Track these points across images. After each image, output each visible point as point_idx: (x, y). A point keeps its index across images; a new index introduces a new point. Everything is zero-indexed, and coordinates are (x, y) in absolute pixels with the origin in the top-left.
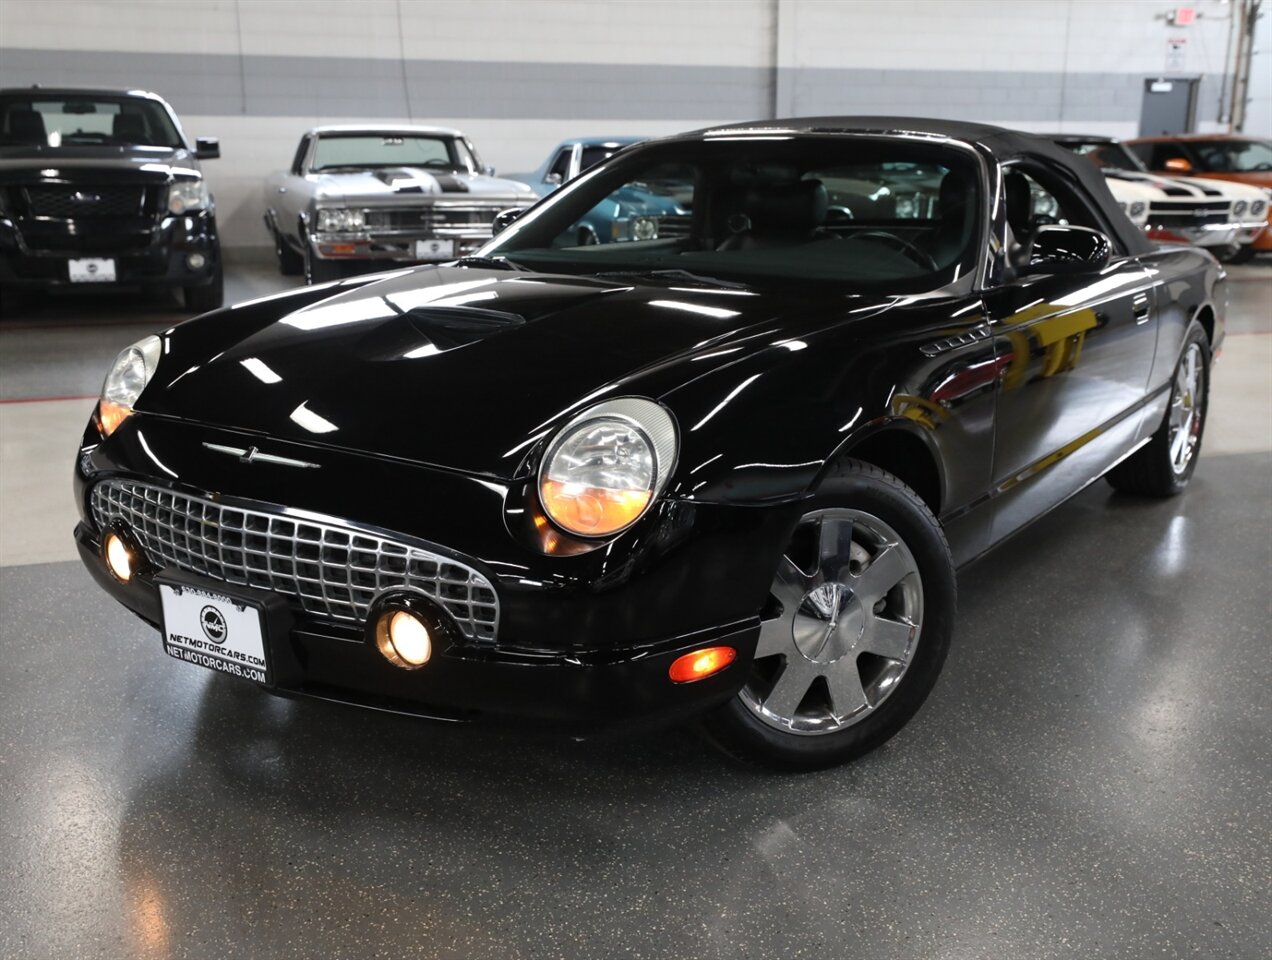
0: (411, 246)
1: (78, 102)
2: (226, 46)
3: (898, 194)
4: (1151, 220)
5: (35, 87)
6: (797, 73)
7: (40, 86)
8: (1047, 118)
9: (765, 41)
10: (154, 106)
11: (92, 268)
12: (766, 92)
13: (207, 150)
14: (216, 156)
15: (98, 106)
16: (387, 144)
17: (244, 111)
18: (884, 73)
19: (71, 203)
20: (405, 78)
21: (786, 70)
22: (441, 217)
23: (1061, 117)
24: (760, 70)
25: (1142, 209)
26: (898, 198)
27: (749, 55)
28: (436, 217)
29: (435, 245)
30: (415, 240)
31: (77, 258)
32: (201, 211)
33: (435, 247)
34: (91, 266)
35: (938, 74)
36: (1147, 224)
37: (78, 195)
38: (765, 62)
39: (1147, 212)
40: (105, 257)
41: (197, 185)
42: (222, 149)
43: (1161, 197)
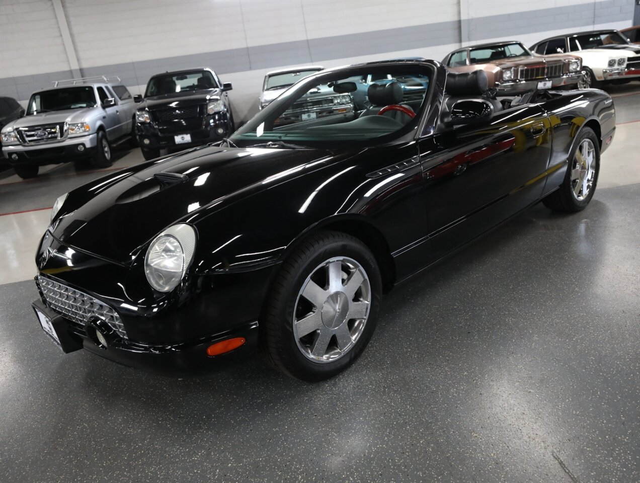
0: (300, 116)
1: (182, 75)
2: (241, 44)
3: (503, 69)
4: (628, 66)
5: (167, 72)
6: (469, 21)
7: (169, 71)
8: (588, 24)
9: (455, 10)
10: (207, 73)
11: (183, 138)
12: (457, 31)
13: (228, 87)
14: (231, 89)
15: (188, 76)
16: (295, 75)
17: (250, 69)
18: (509, 15)
19: (174, 115)
20: (309, 47)
21: (464, 20)
22: (311, 104)
23: (594, 23)
24: (454, 22)
25: (624, 61)
26: (504, 71)
27: (448, 16)
28: (308, 104)
29: (309, 115)
30: (301, 114)
31: (177, 135)
32: (221, 112)
33: (309, 116)
34: (182, 137)
35: (535, 11)
36: (626, 68)
37: (177, 111)
38: (456, 19)
39: (626, 62)
40: (187, 134)
41: (219, 102)
42: (233, 86)
43: (632, 54)
